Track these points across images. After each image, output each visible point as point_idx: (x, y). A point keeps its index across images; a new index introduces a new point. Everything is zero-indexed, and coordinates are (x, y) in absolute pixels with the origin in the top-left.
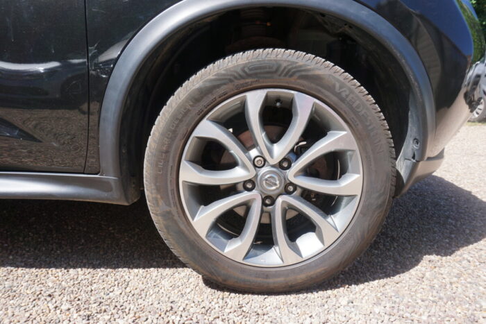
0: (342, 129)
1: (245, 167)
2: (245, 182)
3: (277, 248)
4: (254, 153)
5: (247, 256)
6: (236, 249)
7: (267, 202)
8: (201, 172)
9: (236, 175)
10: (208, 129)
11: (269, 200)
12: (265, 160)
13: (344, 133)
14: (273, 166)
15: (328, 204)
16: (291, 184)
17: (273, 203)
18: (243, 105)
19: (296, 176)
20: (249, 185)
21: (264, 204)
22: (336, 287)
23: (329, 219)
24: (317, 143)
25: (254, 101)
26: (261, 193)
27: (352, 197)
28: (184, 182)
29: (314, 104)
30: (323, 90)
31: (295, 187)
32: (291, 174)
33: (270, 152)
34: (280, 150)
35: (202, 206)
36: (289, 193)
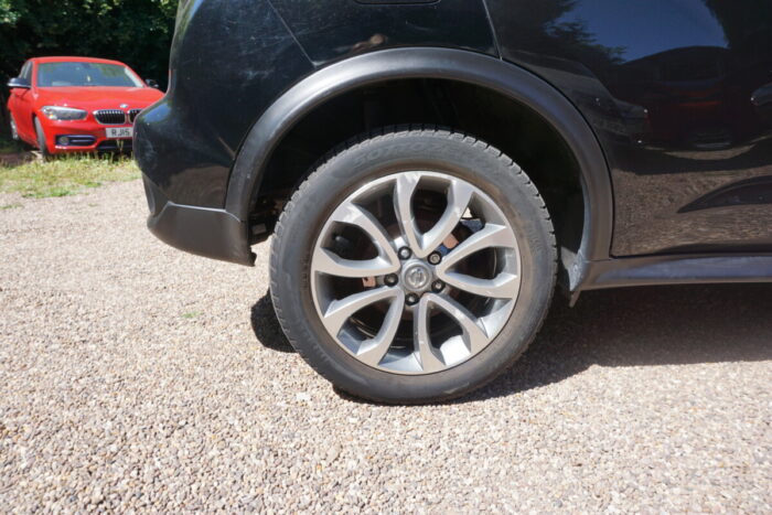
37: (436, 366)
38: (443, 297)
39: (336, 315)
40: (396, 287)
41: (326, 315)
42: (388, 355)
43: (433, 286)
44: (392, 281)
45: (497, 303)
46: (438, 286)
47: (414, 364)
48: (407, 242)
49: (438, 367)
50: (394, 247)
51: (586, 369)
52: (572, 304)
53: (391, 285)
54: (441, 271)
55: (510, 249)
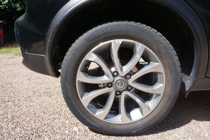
37: (127, 121)
38: (132, 93)
39: (87, 99)
40: (112, 88)
41: (83, 99)
42: (108, 115)
43: (127, 88)
44: (110, 85)
45: (154, 96)
46: (129, 88)
47: (119, 119)
48: (116, 69)
49: (129, 121)
50: (111, 72)
51: (190, 122)
52: (186, 97)
53: (110, 87)
54: (131, 82)
55: (161, 73)
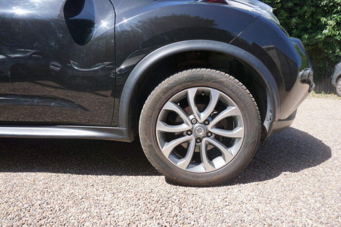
0: (234, 106)
1: (187, 124)
2: (187, 131)
3: (203, 164)
4: (191, 117)
5: (188, 167)
6: (183, 164)
7: (198, 141)
8: (166, 126)
9: (183, 127)
10: (170, 106)
11: (199, 140)
12: (197, 121)
13: (235, 108)
14: (201, 123)
15: (228, 142)
16: (210, 132)
17: (201, 141)
18: (186, 95)
19: (212, 128)
20: (189, 132)
21: (196, 142)
22: (233, 184)
23: (229, 150)
24: (222, 112)
25: (192, 93)
26: (195, 136)
27: (240, 138)
28: (158, 130)
29: (220, 94)
30: (224, 88)
31: (212, 133)
32: (210, 127)
33: (199, 117)
34: (204, 116)
35: (166, 143)
36: (208, 136)
